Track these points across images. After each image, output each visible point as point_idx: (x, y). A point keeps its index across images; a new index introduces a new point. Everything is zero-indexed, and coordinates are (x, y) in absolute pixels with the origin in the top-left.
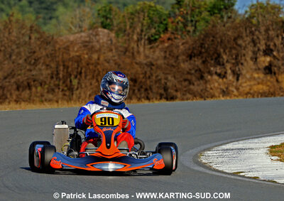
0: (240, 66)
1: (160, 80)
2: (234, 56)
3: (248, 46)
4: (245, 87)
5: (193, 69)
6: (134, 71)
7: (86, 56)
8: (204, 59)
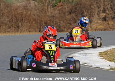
0: (92, 17)
1: (57, 23)
2: (90, 13)
3: (96, 8)
4: (94, 26)
5: (72, 18)
6: (46, 19)
7: (25, 13)
8: (76, 14)
